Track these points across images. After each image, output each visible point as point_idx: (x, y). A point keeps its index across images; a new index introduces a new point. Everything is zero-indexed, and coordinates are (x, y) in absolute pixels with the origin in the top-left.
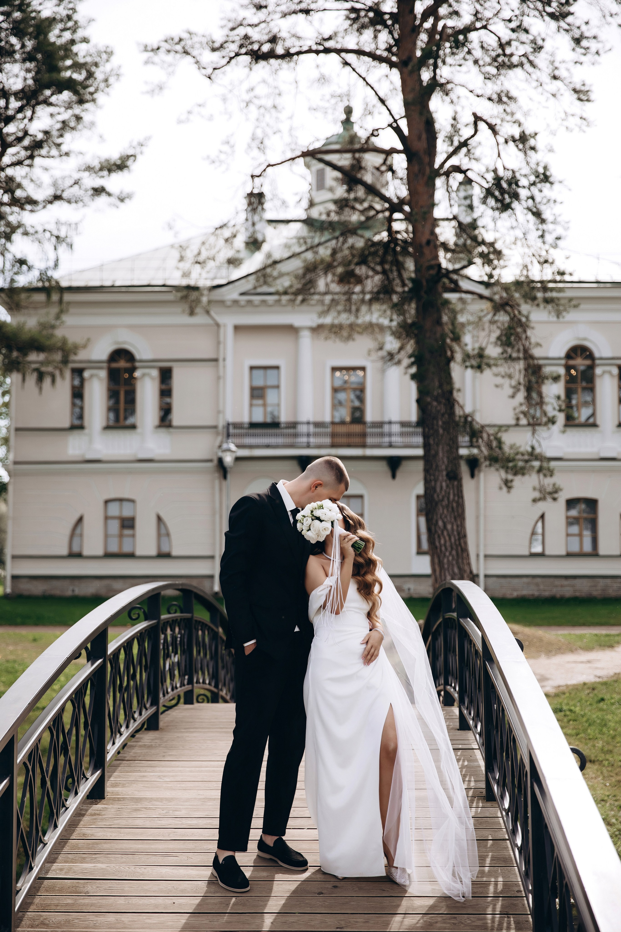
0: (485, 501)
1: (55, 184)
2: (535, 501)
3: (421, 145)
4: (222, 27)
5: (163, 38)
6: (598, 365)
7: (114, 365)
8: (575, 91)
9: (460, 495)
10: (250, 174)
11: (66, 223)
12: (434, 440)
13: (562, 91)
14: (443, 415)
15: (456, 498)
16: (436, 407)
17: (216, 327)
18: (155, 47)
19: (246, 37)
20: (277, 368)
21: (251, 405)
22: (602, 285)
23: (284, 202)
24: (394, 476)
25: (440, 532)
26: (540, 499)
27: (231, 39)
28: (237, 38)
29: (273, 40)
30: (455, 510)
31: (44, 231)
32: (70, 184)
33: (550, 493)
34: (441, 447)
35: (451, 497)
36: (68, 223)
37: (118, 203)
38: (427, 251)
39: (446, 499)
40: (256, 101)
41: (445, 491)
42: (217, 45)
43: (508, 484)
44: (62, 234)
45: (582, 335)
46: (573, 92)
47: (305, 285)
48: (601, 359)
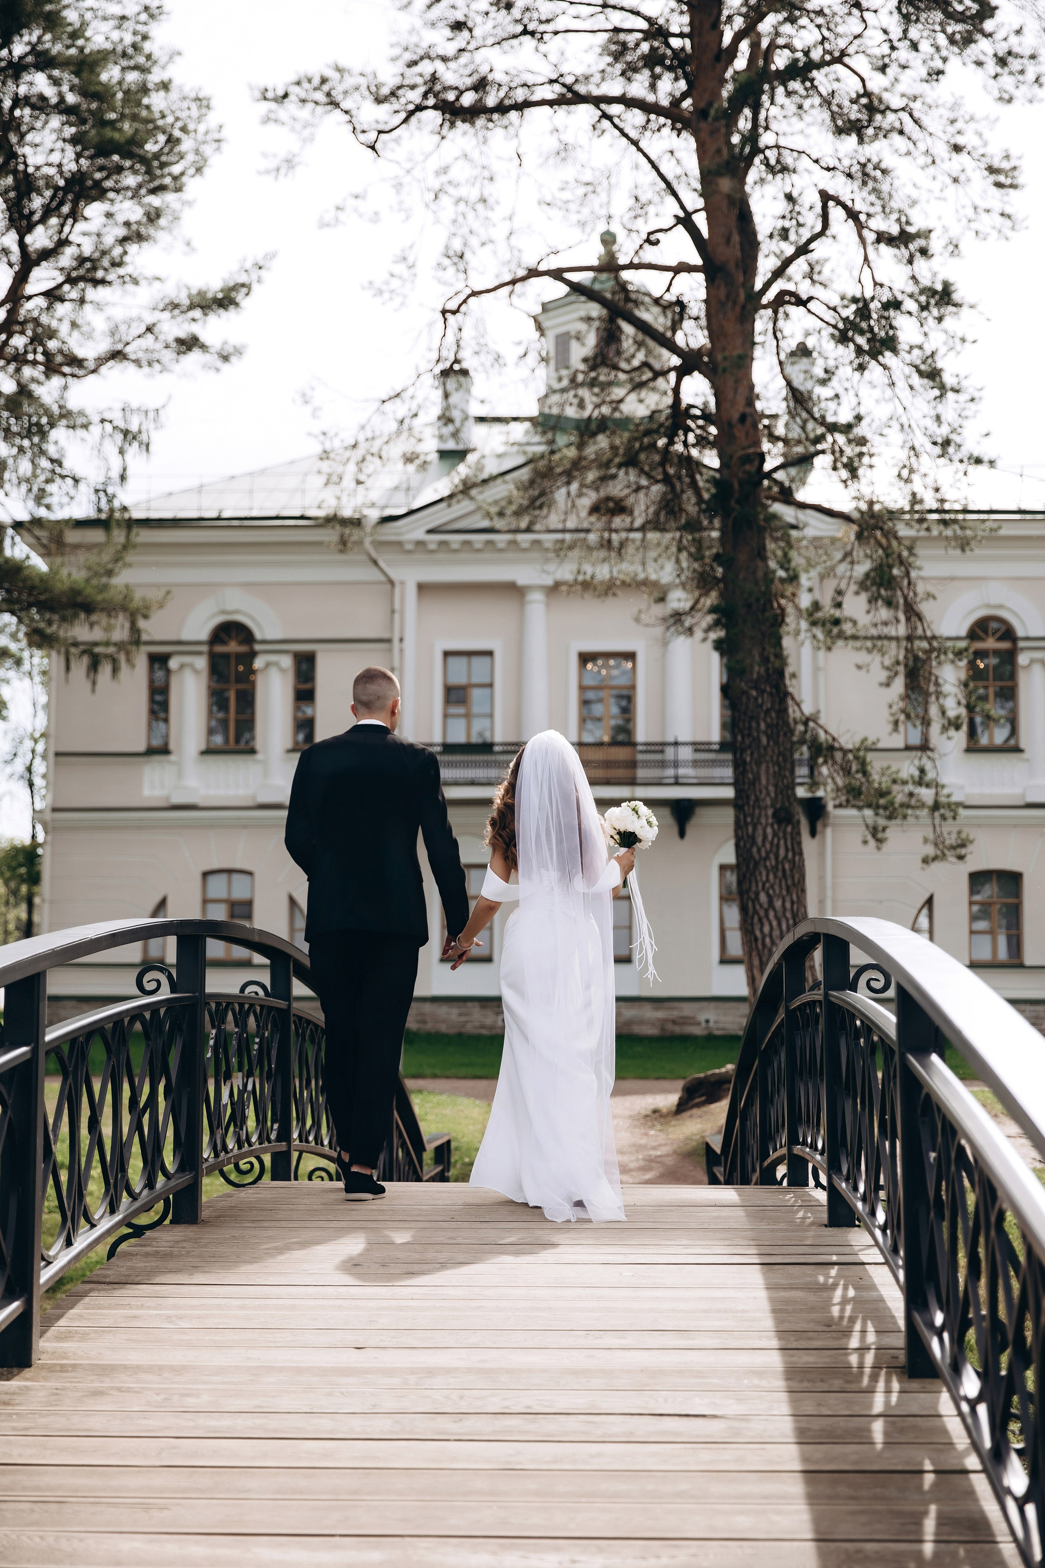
0: (834, 877)
1: (113, 332)
2: (926, 861)
3: (731, 253)
4: (394, 59)
5: (294, 78)
6: (1022, 649)
7: (219, 649)
8: (992, 170)
9: (796, 850)
10: (441, 308)
11: (139, 409)
12: (752, 754)
13: (969, 172)
14: (767, 712)
15: (790, 855)
16: (756, 699)
17: (389, 586)
18: (281, 93)
19: (434, 78)
20: (490, 653)
21: (446, 716)
22: (1028, 517)
23: (498, 358)
24: (682, 834)
25: (762, 913)
26: (935, 858)
27: (407, 82)
28: (419, 80)
29: (481, 85)
30: (788, 872)
31: (103, 421)
32: (138, 333)
33: (953, 847)
34: (763, 767)
35: (782, 852)
36: (143, 408)
37: (219, 363)
38: (739, 432)
39: (772, 856)
40: (451, 190)
41: (772, 843)
42: (385, 91)
43: (876, 834)
44: (134, 428)
45: (994, 601)
46: (986, 173)
47: (533, 500)
48: (1027, 639)
